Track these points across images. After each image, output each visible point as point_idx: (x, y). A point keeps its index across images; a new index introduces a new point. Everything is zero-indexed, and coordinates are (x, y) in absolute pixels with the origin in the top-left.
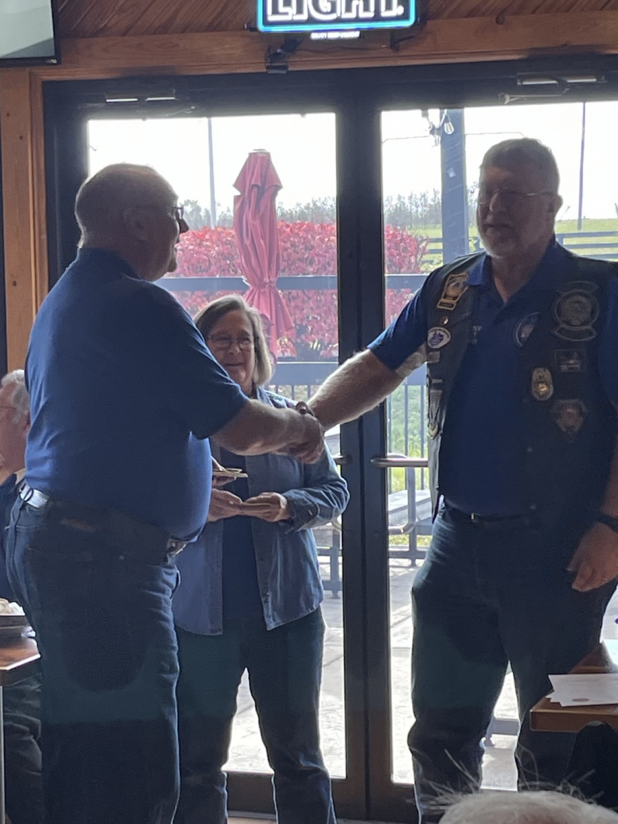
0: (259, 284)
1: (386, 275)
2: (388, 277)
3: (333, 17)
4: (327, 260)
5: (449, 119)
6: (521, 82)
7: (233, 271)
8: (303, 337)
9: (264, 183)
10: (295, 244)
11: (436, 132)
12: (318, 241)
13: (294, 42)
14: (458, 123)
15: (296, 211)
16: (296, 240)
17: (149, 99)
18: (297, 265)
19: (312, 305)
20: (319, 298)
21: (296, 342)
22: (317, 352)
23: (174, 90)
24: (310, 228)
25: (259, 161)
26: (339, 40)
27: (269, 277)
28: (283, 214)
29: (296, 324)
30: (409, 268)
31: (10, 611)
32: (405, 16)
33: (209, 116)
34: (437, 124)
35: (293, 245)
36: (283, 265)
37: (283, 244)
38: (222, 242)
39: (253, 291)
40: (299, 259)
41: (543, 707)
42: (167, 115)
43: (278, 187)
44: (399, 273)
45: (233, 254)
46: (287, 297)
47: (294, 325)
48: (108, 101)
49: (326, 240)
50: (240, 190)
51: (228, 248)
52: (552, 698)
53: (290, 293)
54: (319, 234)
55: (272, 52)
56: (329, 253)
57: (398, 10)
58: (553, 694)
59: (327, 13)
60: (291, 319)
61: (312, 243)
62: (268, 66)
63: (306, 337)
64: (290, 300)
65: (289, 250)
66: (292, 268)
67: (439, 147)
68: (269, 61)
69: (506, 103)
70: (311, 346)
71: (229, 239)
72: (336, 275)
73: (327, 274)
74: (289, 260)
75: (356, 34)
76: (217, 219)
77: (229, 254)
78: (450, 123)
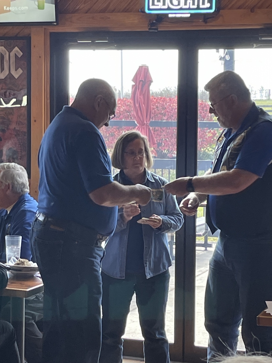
0: (142, 124)
1: (198, 121)
2: (200, 122)
3: (178, 7)
4: (172, 114)
5: (228, 53)
6: (261, 38)
7: (130, 118)
8: (160, 148)
9: (145, 80)
10: (158, 107)
11: (222, 59)
12: (168, 106)
13: (161, 18)
14: (232, 56)
15: (158, 92)
16: (158, 105)
17: (96, 41)
18: (158, 116)
19: (164, 134)
20: (168, 131)
21: (157, 150)
22: (166, 154)
23: (107, 38)
24: (164, 100)
25: (143, 70)
26: (181, 18)
27: (146, 122)
28: (152, 93)
29: (157, 142)
30: (208, 119)
31: (29, 265)
32: (210, 8)
33: (121, 49)
34: (223, 56)
35: (157, 107)
36: (152, 115)
37: (152, 106)
38: (125, 105)
39: (139, 127)
40: (159, 113)
41: (262, 315)
42: (104, 49)
43: (151, 81)
44: (203, 121)
45: (130, 110)
46: (153, 130)
47: (156, 142)
48: (78, 42)
49: (172, 105)
50: (135, 82)
51: (128, 108)
52: (267, 311)
53: (155, 128)
54: (168, 103)
55: (151, 22)
56: (173, 111)
57: (207, 5)
58: (268, 309)
59: (176, 6)
60: (155, 139)
61: (165, 106)
62: (149, 28)
63: (162, 148)
64: (155, 131)
65: (155, 109)
66: (156, 117)
67: (223, 66)
68: (150, 26)
69: (254, 47)
70: (163, 152)
71: (129, 103)
72: (176, 121)
73: (171, 120)
74: (155, 113)
75: (189, 15)
76: (124, 94)
77: (129, 110)
78: (228, 55)
